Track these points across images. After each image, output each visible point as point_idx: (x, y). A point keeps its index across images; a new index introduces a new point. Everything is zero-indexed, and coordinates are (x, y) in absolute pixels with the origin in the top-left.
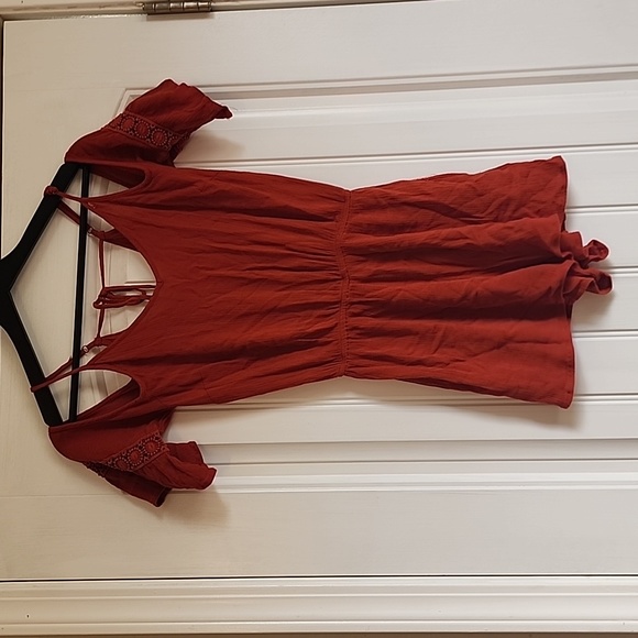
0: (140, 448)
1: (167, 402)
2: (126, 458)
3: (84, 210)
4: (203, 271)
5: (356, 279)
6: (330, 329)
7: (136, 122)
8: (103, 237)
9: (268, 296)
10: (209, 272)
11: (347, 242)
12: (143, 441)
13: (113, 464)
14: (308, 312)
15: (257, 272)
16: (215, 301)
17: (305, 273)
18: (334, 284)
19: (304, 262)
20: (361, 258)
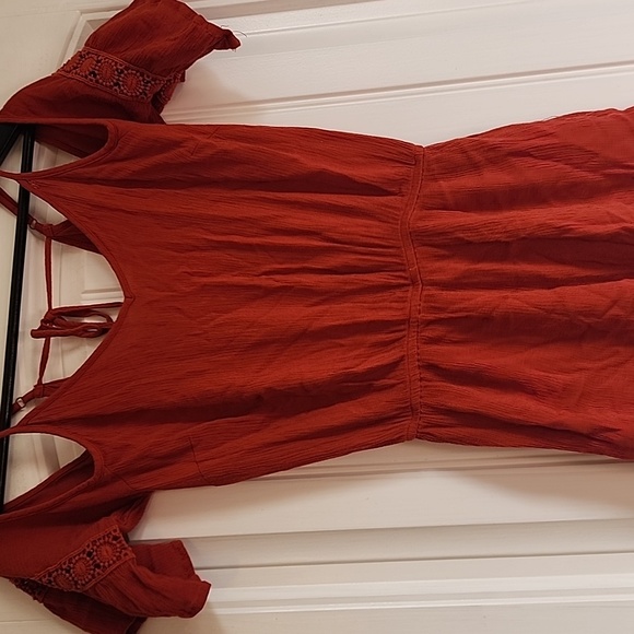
0: (89, 554)
1: (138, 483)
2: (68, 571)
3: (24, 194)
4: (196, 279)
5: (434, 284)
6: (394, 365)
7: (98, 61)
8: (51, 234)
9: (293, 314)
10: (205, 280)
11: (420, 224)
12: (94, 542)
13: (50, 582)
14: (358, 338)
15: (277, 277)
16: (212, 324)
17: (353, 276)
18: (399, 293)
19: (350, 259)
20: (442, 252)
